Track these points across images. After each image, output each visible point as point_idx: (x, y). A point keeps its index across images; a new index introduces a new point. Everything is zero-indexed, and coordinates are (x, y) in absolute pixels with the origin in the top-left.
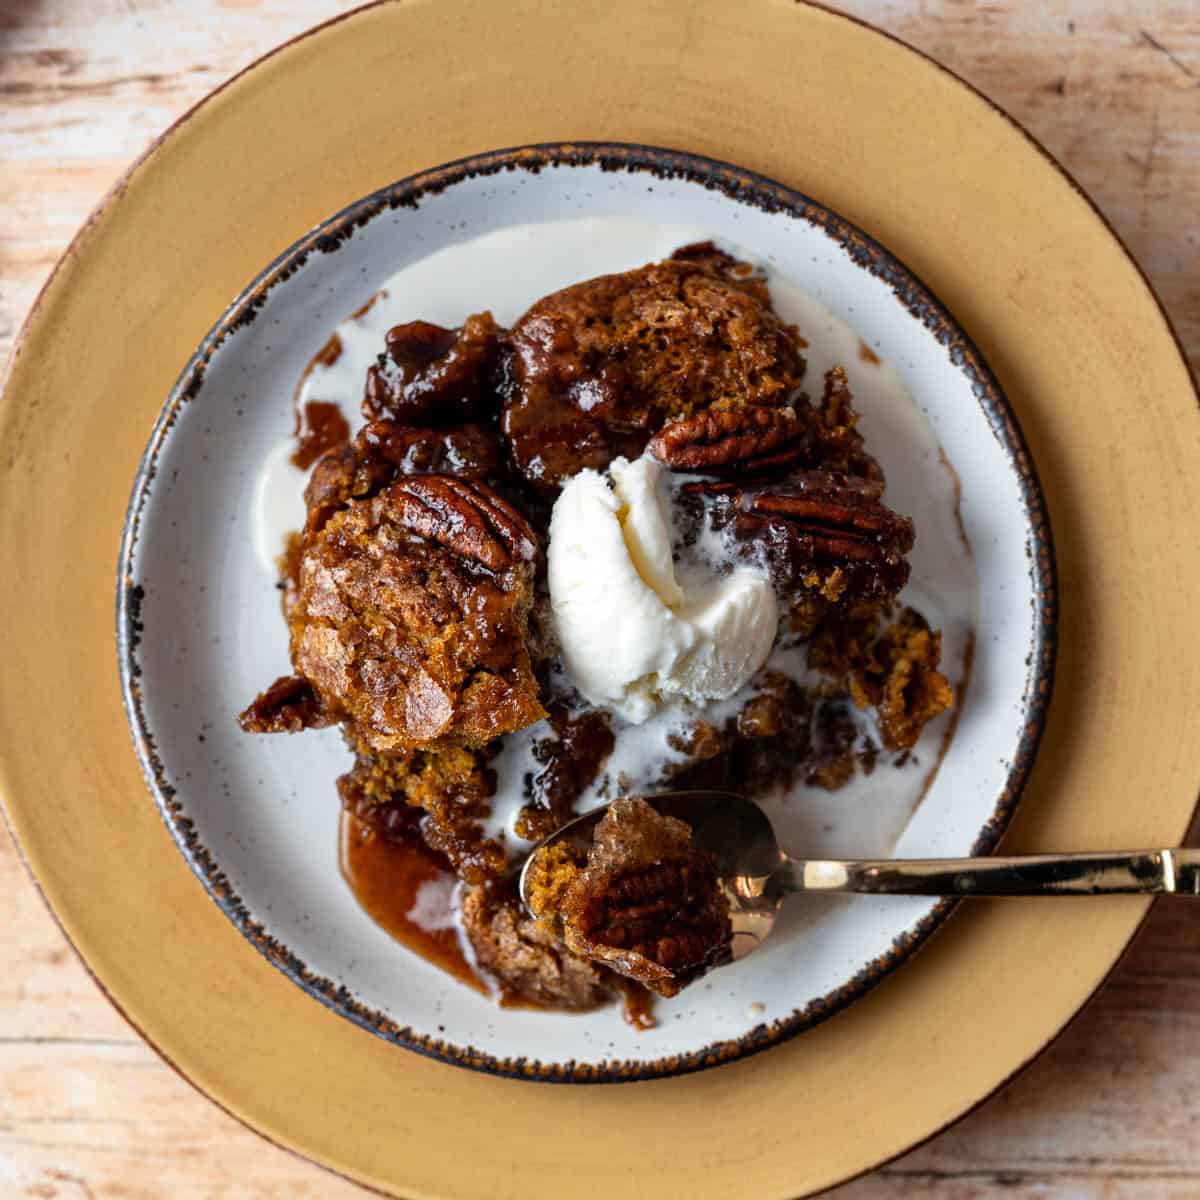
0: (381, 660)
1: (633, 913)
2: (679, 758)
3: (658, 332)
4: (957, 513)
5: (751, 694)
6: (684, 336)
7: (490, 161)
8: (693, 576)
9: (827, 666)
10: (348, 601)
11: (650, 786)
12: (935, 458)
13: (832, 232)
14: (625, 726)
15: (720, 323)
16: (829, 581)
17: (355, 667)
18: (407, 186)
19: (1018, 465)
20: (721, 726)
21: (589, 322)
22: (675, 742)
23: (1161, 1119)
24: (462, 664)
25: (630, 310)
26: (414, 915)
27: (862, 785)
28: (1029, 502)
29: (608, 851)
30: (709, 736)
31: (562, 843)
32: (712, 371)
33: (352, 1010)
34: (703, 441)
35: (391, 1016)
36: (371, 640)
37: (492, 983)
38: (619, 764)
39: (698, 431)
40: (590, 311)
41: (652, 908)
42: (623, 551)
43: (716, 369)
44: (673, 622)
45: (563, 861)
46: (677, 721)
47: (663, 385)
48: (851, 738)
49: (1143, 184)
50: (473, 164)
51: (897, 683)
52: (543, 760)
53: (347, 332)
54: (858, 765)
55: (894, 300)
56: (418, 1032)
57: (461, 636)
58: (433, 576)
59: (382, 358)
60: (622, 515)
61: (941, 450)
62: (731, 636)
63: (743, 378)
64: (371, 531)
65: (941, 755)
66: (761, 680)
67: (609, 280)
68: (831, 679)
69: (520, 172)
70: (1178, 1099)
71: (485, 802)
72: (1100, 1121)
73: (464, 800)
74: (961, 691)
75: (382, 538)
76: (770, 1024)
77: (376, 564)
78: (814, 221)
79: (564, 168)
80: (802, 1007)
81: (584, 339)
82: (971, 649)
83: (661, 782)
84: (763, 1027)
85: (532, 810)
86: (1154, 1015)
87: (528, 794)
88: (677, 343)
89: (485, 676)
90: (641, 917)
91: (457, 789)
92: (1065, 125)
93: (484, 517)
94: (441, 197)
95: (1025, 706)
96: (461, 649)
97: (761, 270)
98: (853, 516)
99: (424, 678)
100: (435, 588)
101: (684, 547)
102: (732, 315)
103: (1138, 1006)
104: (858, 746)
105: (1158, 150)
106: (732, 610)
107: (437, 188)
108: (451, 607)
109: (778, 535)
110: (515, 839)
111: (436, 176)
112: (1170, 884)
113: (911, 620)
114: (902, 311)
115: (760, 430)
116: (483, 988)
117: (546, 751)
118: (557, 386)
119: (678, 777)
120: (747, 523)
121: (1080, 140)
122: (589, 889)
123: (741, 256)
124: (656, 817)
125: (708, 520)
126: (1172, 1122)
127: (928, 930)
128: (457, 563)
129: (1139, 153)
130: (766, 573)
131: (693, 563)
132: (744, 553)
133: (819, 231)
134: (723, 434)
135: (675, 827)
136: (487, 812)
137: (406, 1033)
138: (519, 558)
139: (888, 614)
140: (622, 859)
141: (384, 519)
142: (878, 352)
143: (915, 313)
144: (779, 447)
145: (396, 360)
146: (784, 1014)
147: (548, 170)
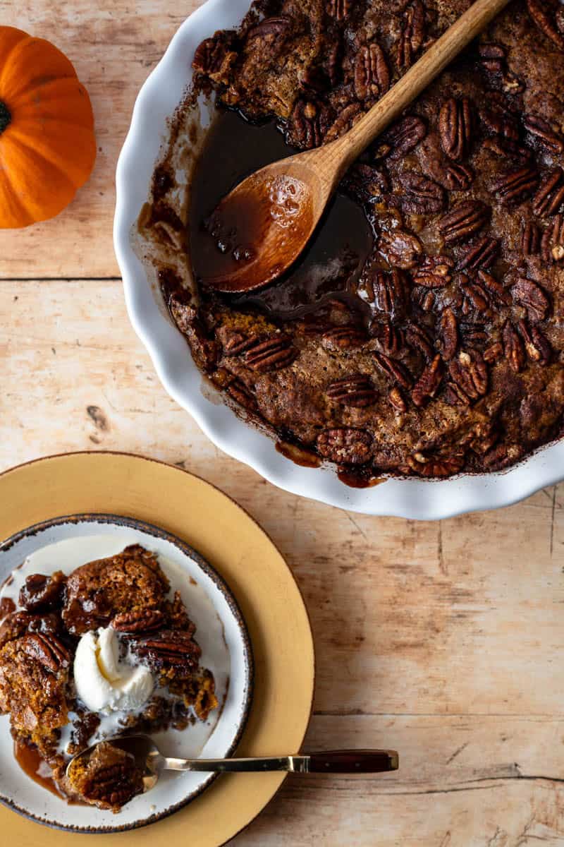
0: (17, 700)
1: (102, 785)
2: (123, 727)
3: (115, 583)
4: (223, 636)
5: (147, 705)
6: (123, 585)
7: (60, 520)
8: (125, 668)
9: (174, 693)
10: (7, 679)
11: (114, 735)
12: (216, 617)
13: (177, 544)
14: (103, 716)
15: (135, 580)
16: (169, 672)
17: (9, 701)
18: (32, 529)
19: (240, 624)
20: (137, 716)
21: (91, 579)
22: (121, 722)
23: (302, 836)
24: (42, 705)
25: (106, 574)
26: (39, 772)
27: (191, 729)
28: (244, 637)
29: (95, 762)
30: (132, 719)
31: (80, 759)
32: (133, 596)
33: (15, 807)
34: (128, 623)
35: (28, 810)
36: (13, 693)
37: (65, 796)
38: (102, 729)
39: (126, 620)
40: (92, 576)
41: (110, 782)
42: (96, 667)
43: (134, 596)
44: (113, 691)
45: (80, 765)
46: (121, 716)
47: (116, 601)
48: (187, 714)
49: (294, 515)
50: (54, 521)
51: (199, 698)
52: (76, 727)
53: (15, 573)
54: (190, 723)
55: (199, 568)
56: (37, 816)
57: (42, 695)
58: (34, 672)
59: (24, 587)
60: (97, 653)
61: (218, 615)
62: (135, 693)
63: (143, 600)
64: (16, 653)
65: (218, 719)
66: (151, 700)
67: (100, 562)
68: (176, 697)
69: (70, 524)
70: (307, 829)
71: (57, 741)
72: (281, 836)
73: (50, 742)
74: (225, 697)
75: (19, 656)
76: (156, 814)
77: (17, 665)
78: (170, 541)
79: (85, 523)
80: (168, 808)
81: (90, 586)
82: (228, 683)
83: (118, 734)
84: (154, 815)
85: (73, 743)
86: (299, 800)
87: (72, 738)
88: (121, 587)
89: (49, 708)
90: (105, 786)
91: (47, 738)
92: (266, 495)
93: (51, 651)
94: (44, 532)
95: (243, 706)
96: (41, 700)
97: (155, 553)
98: (178, 648)
99: (29, 709)
100: (34, 677)
101: (122, 658)
102: (140, 577)
103: (294, 797)
104: (189, 716)
105: (299, 503)
106: (134, 684)
107: (42, 530)
108: (39, 684)
109: (152, 656)
110: (68, 755)
111: (42, 526)
112: (292, 767)
113: (207, 674)
114: (201, 571)
115: (147, 618)
116: (63, 798)
117: (77, 724)
118: (78, 602)
119: (123, 732)
120: (142, 651)
121: (272, 499)
122: (87, 777)
123: (149, 549)
124: (113, 749)
125: (130, 649)
126: (305, 837)
127: (210, 783)
128: (42, 667)
129: (293, 504)
130: (148, 669)
131: (125, 663)
132: (141, 662)
133: (172, 544)
134: (134, 620)
135: (120, 752)
136: (58, 745)
137: (33, 816)
138: (62, 667)
139: (199, 672)
140: (100, 766)
141: (20, 650)
142: (196, 581)
143: (206, 572)
144: (155, 623)
145: (28, 590)
146: (162, 811)
147: (80, 523)
